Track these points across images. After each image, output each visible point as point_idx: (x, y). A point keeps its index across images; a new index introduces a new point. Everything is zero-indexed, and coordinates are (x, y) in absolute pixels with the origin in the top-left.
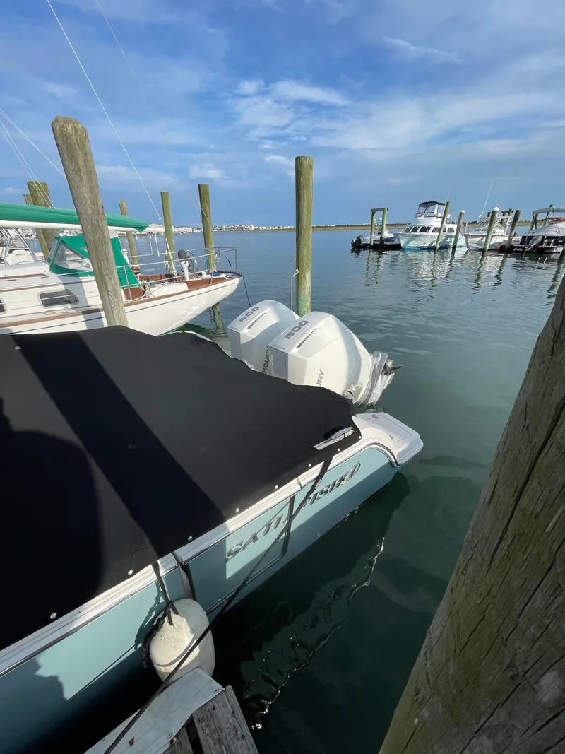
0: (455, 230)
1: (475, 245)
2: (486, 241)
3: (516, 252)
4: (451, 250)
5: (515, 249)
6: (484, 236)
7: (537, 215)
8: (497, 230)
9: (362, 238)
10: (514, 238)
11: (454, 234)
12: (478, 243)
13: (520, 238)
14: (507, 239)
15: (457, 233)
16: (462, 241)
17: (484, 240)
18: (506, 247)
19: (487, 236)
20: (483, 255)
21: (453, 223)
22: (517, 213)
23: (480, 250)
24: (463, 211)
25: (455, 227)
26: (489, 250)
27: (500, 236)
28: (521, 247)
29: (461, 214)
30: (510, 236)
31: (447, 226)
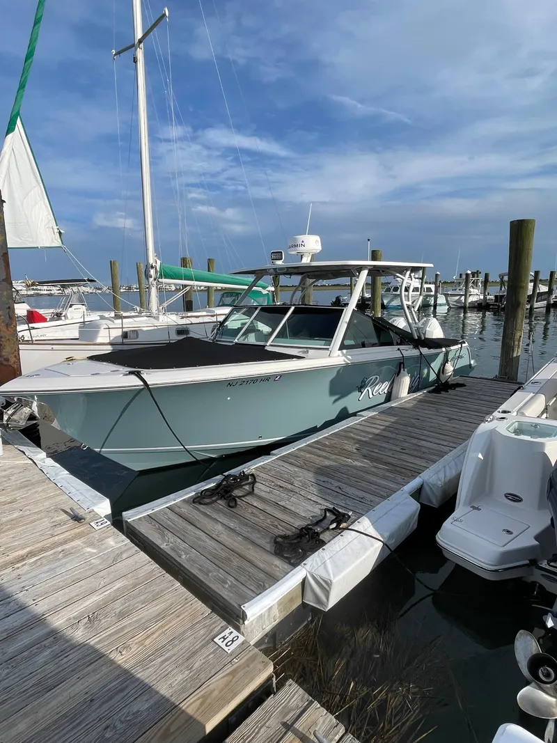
0: (433, 290)
1: (455, 303)
2: (465, 299)
3: (492, 308)
4: (432, 308)
5: (491, 307)
6: (462, 295)
7: (503, 277)
8: (472, 290)
9: (341, 299)
10: (488, 297)
11: (433, 293)
12: (457, 301)
13: (492, 297)
14: (482, 297)
15: (436, 291)
16: (441, 299)
17: (463, 298)
18: (483, 304)
19: (465, 295)
20: (465, 312)
21: (430, 283)
22: (487, 276)
23: (461, 307)
24: (438, 273)
25: (432, 287)
26: (469, 307)
27: (475, 295)
28: (496, 305)
29: (437, 275)
30: (485, 296)
31: (426, 286)
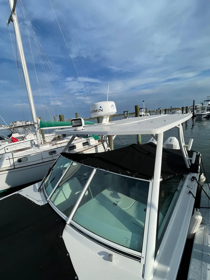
31: (147, 114)
